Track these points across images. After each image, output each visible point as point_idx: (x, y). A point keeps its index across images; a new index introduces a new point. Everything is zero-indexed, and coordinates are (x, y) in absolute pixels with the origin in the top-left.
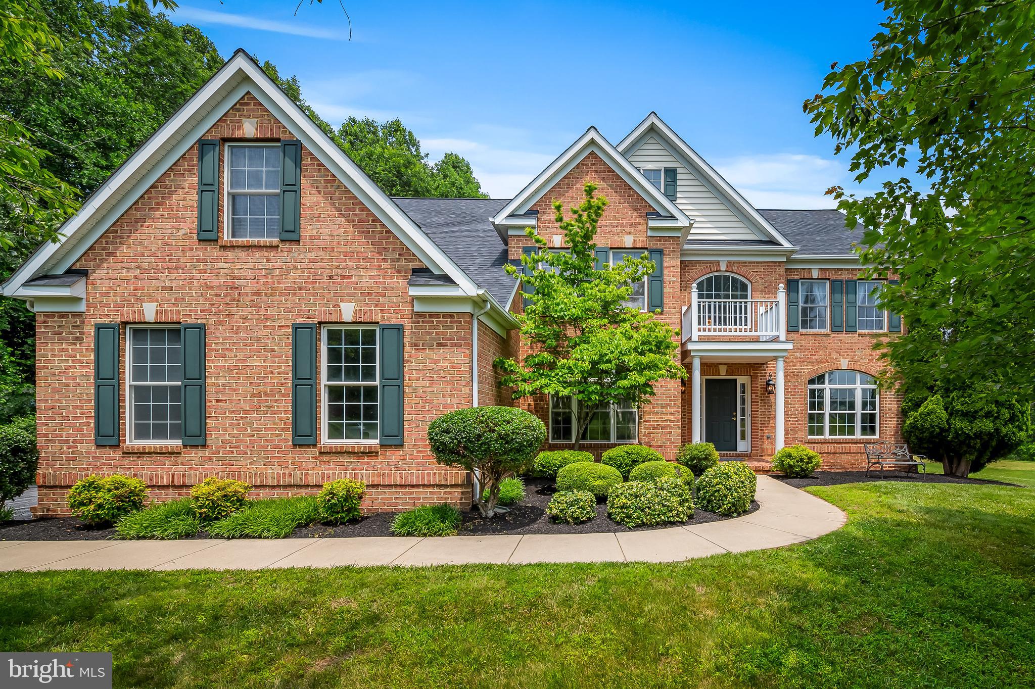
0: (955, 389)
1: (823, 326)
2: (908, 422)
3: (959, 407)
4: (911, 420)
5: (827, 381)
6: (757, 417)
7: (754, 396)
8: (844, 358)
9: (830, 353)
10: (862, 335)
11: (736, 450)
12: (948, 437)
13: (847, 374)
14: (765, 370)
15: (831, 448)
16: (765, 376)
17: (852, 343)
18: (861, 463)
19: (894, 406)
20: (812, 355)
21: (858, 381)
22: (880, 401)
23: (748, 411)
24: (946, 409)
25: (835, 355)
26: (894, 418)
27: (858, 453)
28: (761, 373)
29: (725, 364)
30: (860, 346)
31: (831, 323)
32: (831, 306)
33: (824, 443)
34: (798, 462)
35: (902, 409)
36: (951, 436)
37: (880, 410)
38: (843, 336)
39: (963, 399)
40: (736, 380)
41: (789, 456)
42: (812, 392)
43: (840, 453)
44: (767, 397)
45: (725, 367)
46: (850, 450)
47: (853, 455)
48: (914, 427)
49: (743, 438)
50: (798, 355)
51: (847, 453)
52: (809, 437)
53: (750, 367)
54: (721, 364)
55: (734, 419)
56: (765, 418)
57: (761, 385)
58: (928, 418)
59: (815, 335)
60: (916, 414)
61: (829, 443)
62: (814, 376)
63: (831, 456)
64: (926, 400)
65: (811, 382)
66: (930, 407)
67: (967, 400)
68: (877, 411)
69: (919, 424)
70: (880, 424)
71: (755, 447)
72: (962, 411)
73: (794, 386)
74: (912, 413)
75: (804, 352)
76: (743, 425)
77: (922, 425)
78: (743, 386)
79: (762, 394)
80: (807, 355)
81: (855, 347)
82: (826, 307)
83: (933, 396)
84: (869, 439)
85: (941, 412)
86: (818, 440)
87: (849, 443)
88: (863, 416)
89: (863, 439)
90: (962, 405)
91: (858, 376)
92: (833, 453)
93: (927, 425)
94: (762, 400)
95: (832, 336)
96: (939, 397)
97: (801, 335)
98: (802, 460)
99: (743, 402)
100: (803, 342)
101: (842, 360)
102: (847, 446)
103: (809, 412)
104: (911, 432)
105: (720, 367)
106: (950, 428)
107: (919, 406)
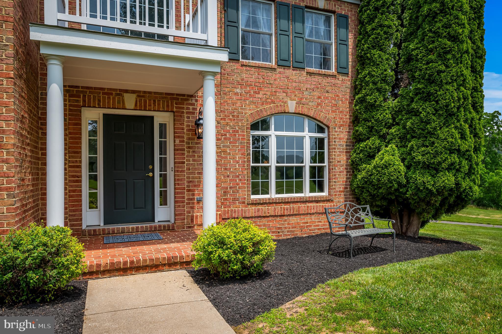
0: (413, 137)
1: (267, 58)
2: (359, 177)
3: (420, 157)
4: (364, 173)
5: (272, 127)
6: (183, 171)
7: (177, 141)
8: (291, 100)
9: (275, 92)
10: (310, 74)
11: (153, 220)
12: (406, 193)
13: (295, 118)
14: (193, 104)
15: (279, 210)
16: (193, 113)
17: (300, 82)
18: (310, 226)
19: (343, 159)
20: (255, 92)
21: (307, 129)
22: (329, 152)
23: (170, 164)
24: (403, 160)
25: (282, 95)
26: (343, 172)
27: (307, 214)
28: (188, 108)
29: (133, 92)
30: (309, 86)
31: (277, 55)
32: (276, 33)
33: (270, 203)
34: (235, 253)
35: (352, 161)
36: (410, 192)
37: (329, 162)
38: (290, 72)
39: (423, 149)
40: (152, 118)
41: (222, 243)
42: (256, 139)
43: (288, 216)
44: (197, 143)
45: (134, 96)
46: (299, 211)
47: (302, 217)
48: (367, 181)
49: (164, 202)
50: (238, 90)
51: (296, 215)
52: (253, 197)
53: (172, 99)
54: (127, 91)
55: (151, 174)
56: (193, 173)
57: (188, 126)
58: (386, 171)
59: (259, 67)
60: (369, 167)
61: (276, 203)
62: (257, 118)
63: (278, 219)
64: (379, 151)
65: (255, 127)
66: (386, 158)
67: (429, 149)
68: (326, 164)
69: (374, 179)
70: (329, 179)
71: (180, 215)
72: (424, 162)
73: (234, 131)
74: (364, 166)
75: (246, 87)
76: (164, 184)
77: (379, 180)
78: (163, 127)
79: (189, 139)
80: (249, 92)
81: (304, 87)
82: (271, 35)
83: (386, 146)
84: (318, 197)
85: (399, 165)
86: (263, 199)
87: (297, 202)
88: (312, 169)
89: (312, 197)
90: (423, 155)
91: (306, 122)
92: (281, 216)
93: (385, 179)
94: (189, 148)
95: (278, 70)
96: (394, 146)
97: (243, 65)
98: (242, 250)
99: (163, 150)
100: (244, 76)
101: (289, 102)
102: (296, 206)
103: (252, 164)
104: (363, 188)
105: (126, 95)
106: (408, 182)
107: (373, 157)
